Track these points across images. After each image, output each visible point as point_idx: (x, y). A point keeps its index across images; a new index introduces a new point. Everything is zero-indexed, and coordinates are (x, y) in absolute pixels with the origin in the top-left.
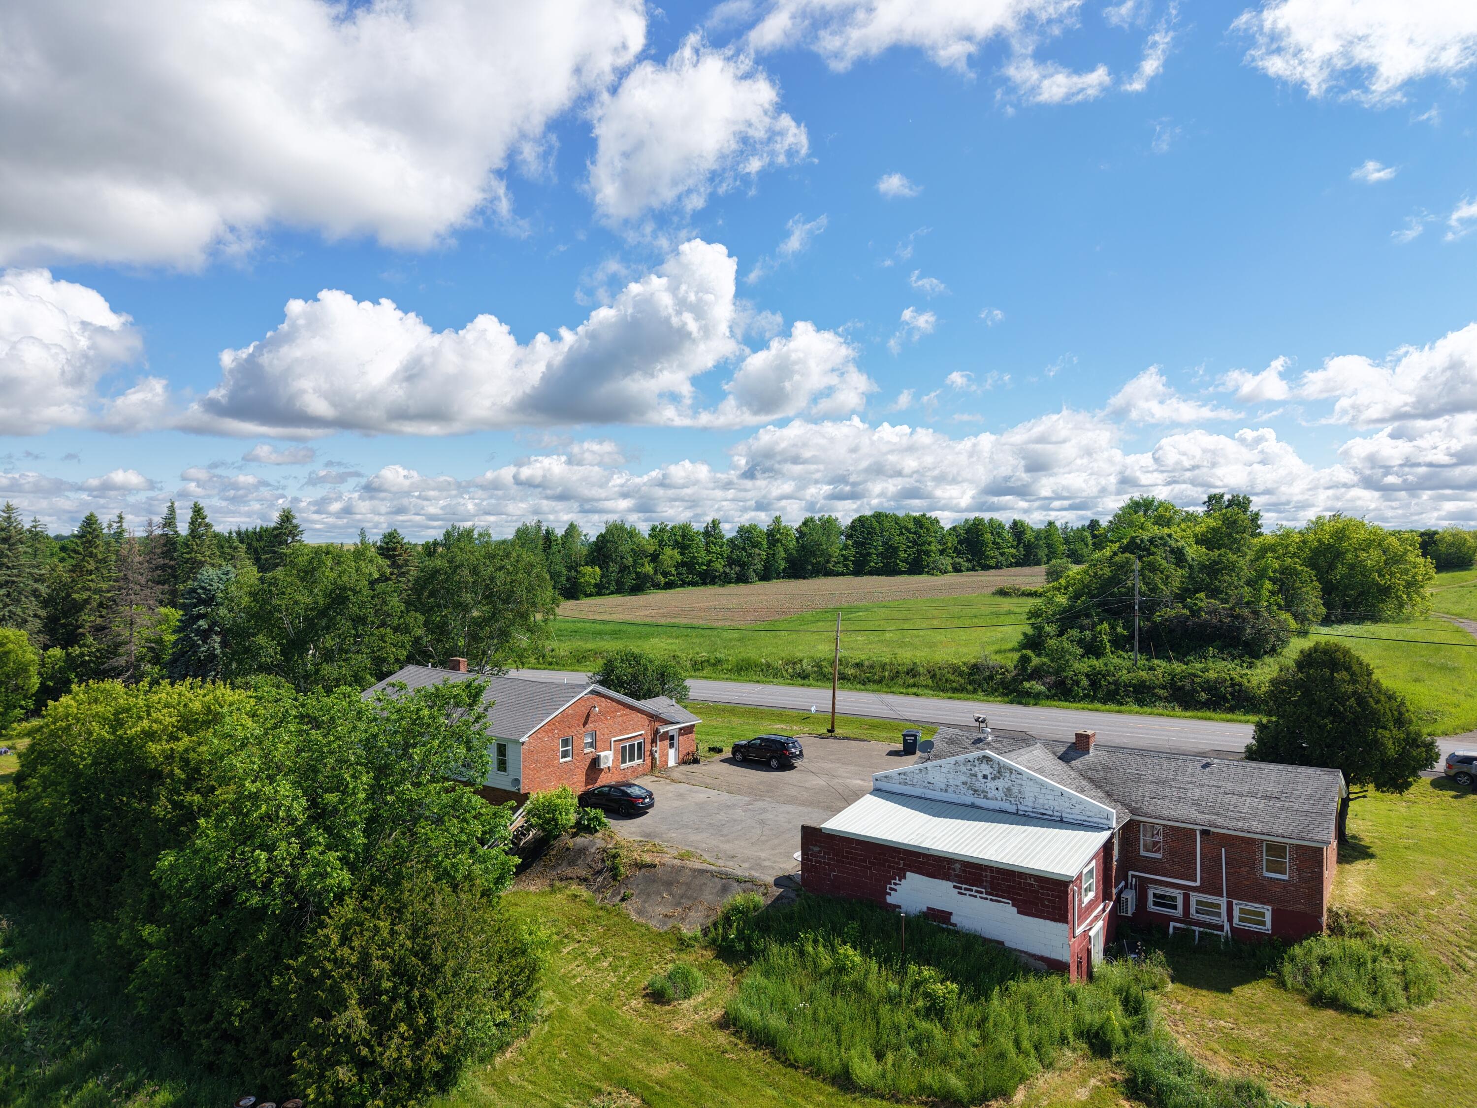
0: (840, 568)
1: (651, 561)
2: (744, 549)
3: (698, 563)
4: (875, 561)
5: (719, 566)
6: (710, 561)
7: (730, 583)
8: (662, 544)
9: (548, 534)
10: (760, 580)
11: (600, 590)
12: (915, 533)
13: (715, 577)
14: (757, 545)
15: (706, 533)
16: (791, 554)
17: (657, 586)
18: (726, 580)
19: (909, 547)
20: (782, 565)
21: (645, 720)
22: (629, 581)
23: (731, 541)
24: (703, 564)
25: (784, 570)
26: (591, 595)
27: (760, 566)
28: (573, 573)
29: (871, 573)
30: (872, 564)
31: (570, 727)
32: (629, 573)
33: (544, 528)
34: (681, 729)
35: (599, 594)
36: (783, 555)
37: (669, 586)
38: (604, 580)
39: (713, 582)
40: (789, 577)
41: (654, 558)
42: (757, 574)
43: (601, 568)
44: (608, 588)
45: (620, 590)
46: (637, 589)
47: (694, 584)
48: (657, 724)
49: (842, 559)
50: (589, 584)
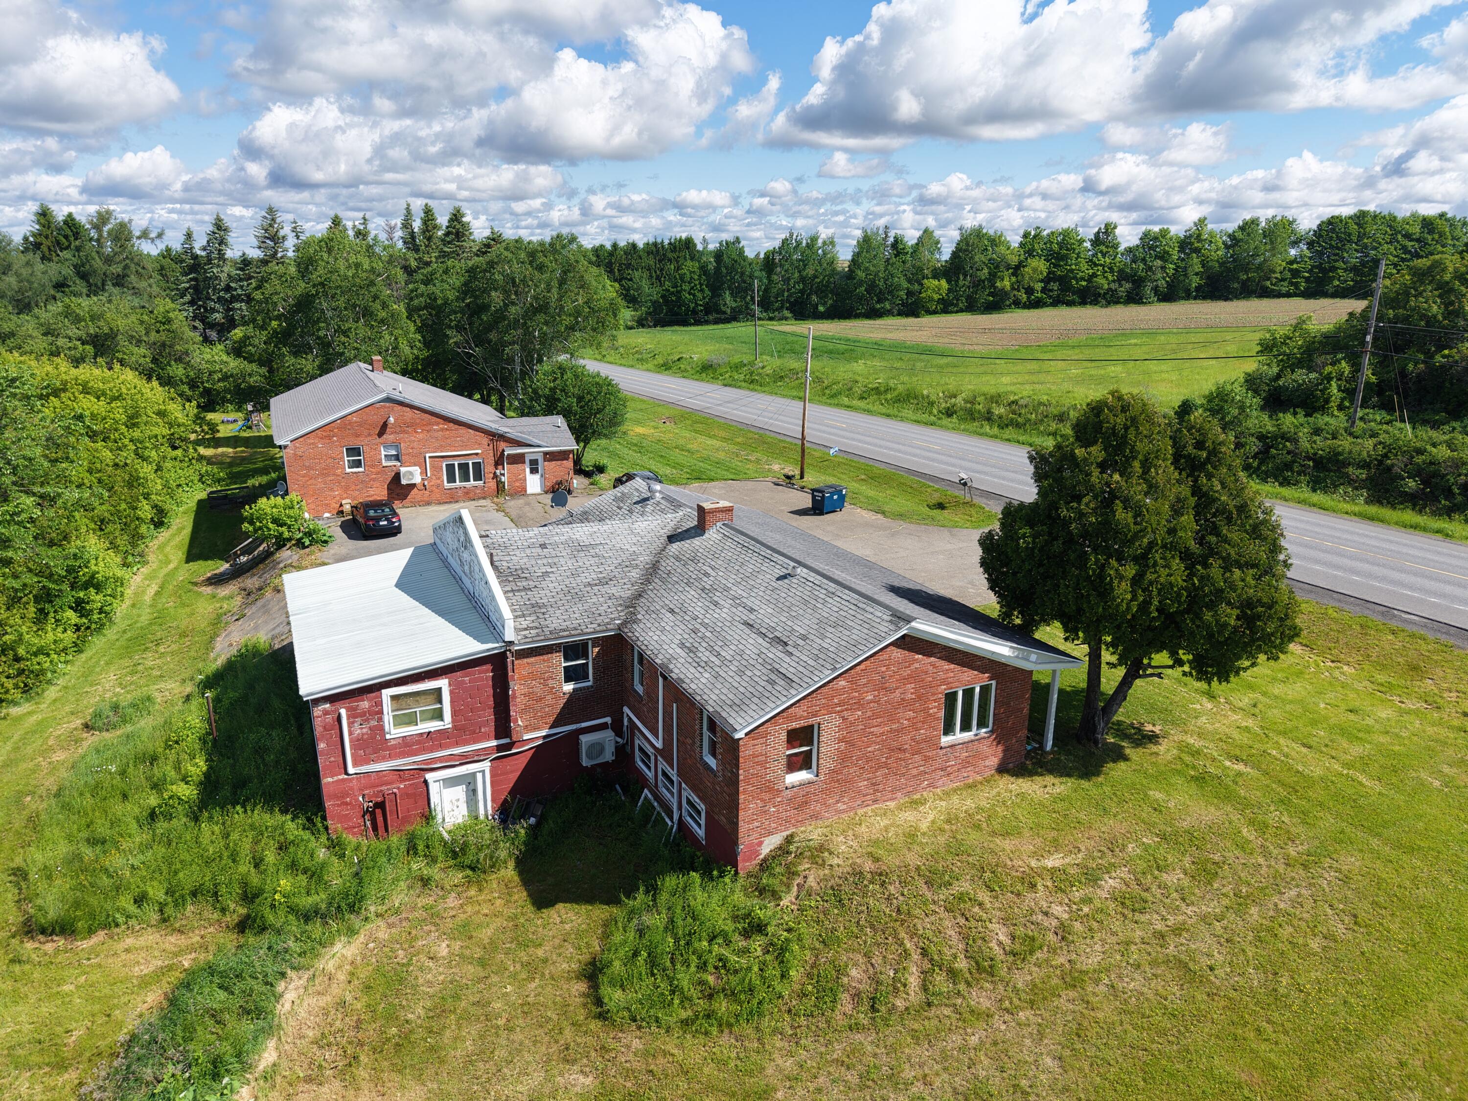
0: (1284, 287)
1: (1013, 274)
2: (1144, 260)
3: (1075, 278)
4: (1343, 277)
5: (1103, 283)
6: (1094, 275)
7: (1117, 302)
8: (1030, 253)
9: (897, 241)
10: (1160, 300)
11: (946, 307)
12: (1418, 240)
13: (1099, 294)
14: (1164, 257)
15: (1097, 241)
16: (1212, 268)
17: (1017, 304)
18: (1111, 299)
19: (1403, 260)
20: (1195, 282)
21: (485, 440)
22: (984, 297)
23: (1129, 250)
24: (1082, 279)
25: (1198, 289)
26: (935, 312)
27: (1162, 283)
28: (916, 287)
29: (1334, 295)
30: (1336, 283)
31: (357, 436)
32: (984, 288)
33: (892, 234)
34: (546, 454)
35: (945, 311)
36: (1198, 268)
37: (1037, 304)
38: (951, 296)
39: (1095, 302)
40: (1204, 298)
41: (1017, 269)
42: (1156, 289)
43: (949, 282)
44: (956, 305)
45: (971, 307)
46: (995, 305)
47: (1070, 304)
48: (502, 445)
49: (1288, 275)
50: (931, 299)
